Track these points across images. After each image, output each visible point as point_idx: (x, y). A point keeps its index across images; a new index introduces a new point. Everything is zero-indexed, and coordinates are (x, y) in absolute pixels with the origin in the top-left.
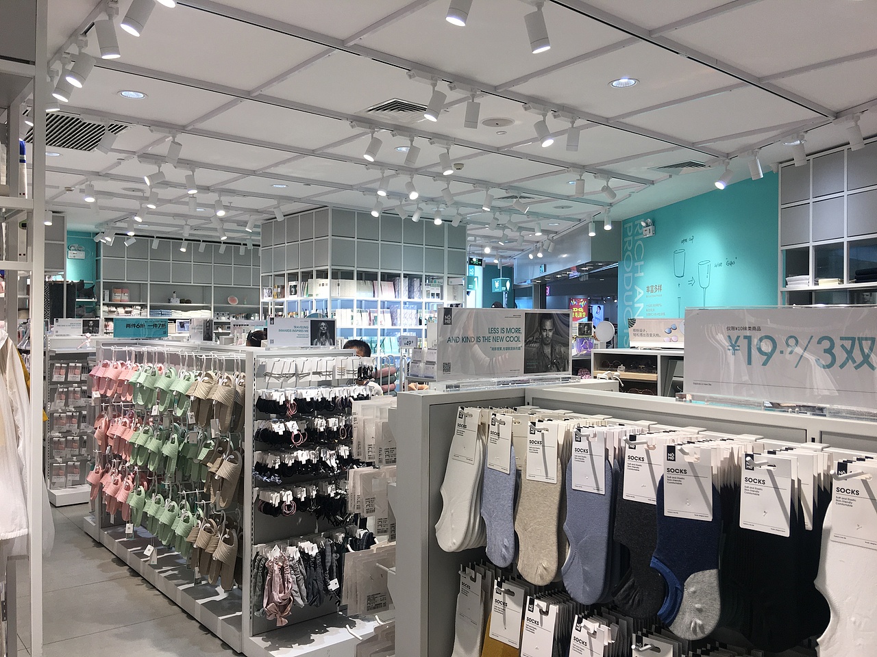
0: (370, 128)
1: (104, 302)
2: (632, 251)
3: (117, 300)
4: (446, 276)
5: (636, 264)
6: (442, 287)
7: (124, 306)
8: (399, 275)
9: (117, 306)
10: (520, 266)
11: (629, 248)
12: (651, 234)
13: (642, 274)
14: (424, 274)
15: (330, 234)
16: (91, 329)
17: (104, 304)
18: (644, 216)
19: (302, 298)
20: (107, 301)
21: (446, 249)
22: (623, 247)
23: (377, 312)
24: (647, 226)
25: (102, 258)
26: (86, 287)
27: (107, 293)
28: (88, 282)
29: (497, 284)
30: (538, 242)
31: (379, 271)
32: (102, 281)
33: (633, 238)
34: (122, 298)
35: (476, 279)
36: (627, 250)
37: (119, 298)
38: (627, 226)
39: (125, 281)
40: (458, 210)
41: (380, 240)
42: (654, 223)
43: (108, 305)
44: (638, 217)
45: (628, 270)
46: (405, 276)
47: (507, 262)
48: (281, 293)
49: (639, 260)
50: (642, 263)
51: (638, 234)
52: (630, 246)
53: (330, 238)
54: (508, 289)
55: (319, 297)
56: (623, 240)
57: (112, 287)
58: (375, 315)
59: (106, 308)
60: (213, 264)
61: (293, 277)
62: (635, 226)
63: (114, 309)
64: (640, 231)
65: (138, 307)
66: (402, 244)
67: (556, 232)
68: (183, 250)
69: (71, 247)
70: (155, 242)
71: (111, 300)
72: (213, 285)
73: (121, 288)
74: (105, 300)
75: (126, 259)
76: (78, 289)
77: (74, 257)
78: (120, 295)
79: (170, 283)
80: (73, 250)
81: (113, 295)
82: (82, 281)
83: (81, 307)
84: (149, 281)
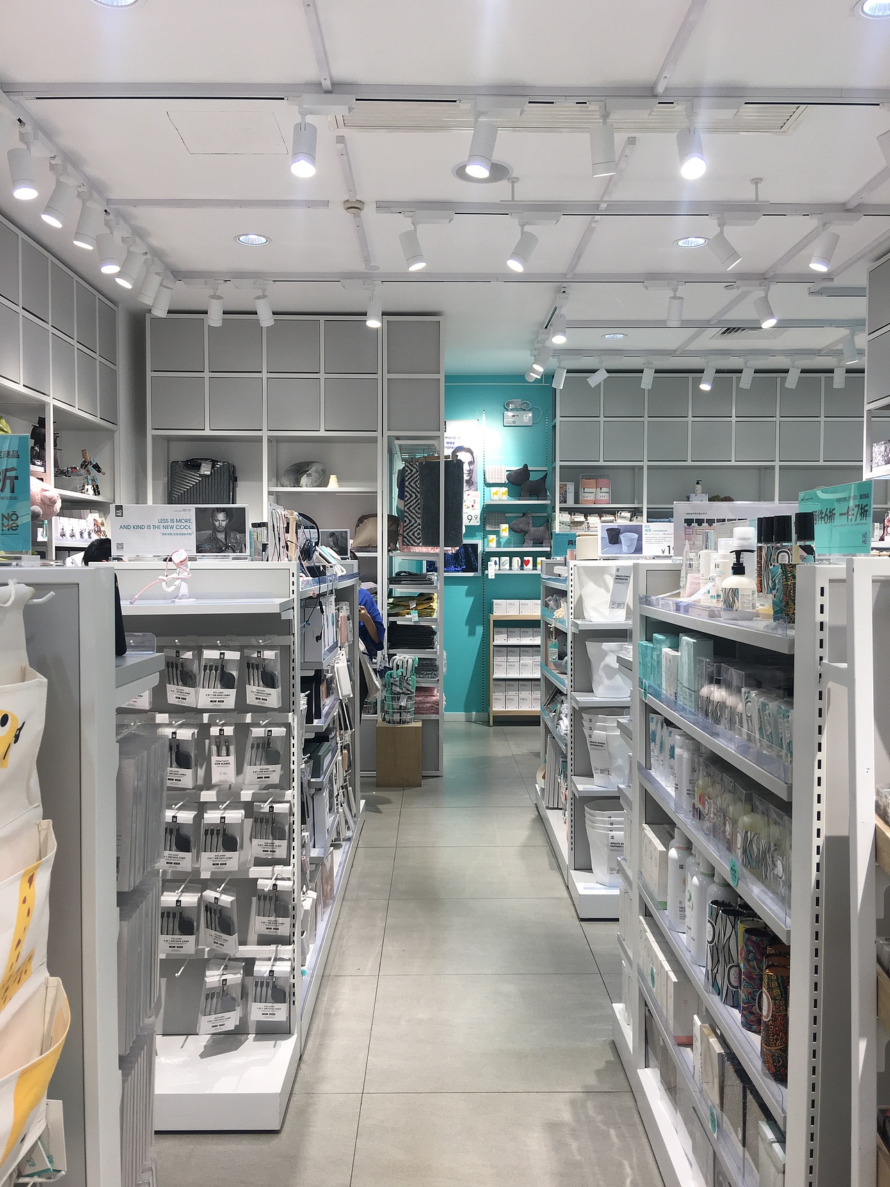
1: (564, 505)
3: (589, 501)
7: (600, 512)
9: (587, 512)
16: (221, 536)
17: (561, 509)
20: (570, 503)
25: (558, 419)
26: (533, 477)
27: (571, 488)
28: (536, 468)
32: (558, 464)
34: (598, 498)
37: (591, 497)
39: (601, 463)
43: (571, 511)
57: (580, 475)
59: (566, 517)
60: (778, 419)
63: (581, 518)
65: (624, 514)
68: (705, 387)
69: (508, 404)
70: (647, 381)
71: (577, 501)
72: (777, 464)
73: (595, 478)
74: (565, 502)
75: (602, 419)
76: (519, 481)
77: (514, 422)
78: (594, 490)
79: (689, 463)
80: (512, 410)
81: (581, 490)
82: (526, 466)
83: (524, 515)
84: (646, 460)
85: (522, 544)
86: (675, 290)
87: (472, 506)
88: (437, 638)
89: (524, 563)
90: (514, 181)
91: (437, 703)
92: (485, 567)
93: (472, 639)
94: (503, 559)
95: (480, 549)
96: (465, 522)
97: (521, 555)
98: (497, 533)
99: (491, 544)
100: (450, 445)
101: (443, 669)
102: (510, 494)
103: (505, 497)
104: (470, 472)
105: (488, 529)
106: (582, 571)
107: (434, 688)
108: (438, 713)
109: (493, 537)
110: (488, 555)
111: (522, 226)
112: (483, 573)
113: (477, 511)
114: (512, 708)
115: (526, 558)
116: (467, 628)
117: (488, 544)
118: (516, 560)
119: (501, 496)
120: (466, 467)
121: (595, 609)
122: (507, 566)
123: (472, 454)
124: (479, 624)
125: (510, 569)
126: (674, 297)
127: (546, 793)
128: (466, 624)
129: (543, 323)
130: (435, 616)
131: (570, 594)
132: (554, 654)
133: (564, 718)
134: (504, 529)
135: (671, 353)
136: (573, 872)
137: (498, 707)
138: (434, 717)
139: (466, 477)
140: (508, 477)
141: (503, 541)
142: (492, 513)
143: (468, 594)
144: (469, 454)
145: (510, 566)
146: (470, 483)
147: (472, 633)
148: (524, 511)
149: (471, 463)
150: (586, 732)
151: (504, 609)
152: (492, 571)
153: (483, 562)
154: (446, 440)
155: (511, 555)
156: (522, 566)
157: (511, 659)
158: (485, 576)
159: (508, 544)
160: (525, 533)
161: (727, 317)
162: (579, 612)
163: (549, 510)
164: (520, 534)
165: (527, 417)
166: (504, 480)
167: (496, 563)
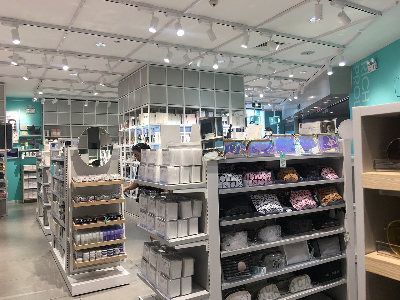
0: (177, 16)
2: (360, 85)
3: (54, 136)
4: (230, 110)
5: (363, 93)
6: (228, 117)
8: (198, 110)
9: (53, 139)
10: (286, 110)
11: (357, 83)
12: (375, 69)
13: (368, 100)
14: (215, 108)
15: (148, 83)
17: (45, 138)
18: (369, 58)
19: (137, 127)
20: (48, 136)
21: (230, 92)
22: (353, 83)
23: (183, 134)
24: (371, 63)
25: (43, 112)
26: (36, 129)
27: (48, 132)
28: (37, 126)
29: (272, 120)
30: (294, 90)
31: (184, 107)
32: (44, 125)
33: (360, 76)
34: (57, 135)
35: (259, 117)
36: (356, 85)
37: (55, 134)
38: (355, 68)
39: (57, 125)
40: (231, 58)
41: (184, 86)
42: (376, 61)
43: (48, 138)
44: (364, 60)
45: (357, 99)
46: (202, 110)
47: (277, 107)
48: (127, 125)
49: (366, 90)
50: (368, 91)
51: (364, 72)
52: (357, 82)
53: (148, 85)
54: (279, 123)
55: (145, 125)
56: (353, 78)
57: (51, 128)
58: (183, 136)
59: (47, 140)
60: (107, 114)
61: (132, 114)
62: (361, 67)
63: (51, 141)
64: (365, 70)
66: (200, 89)
67: (305, 80)
68: (86, 105)
69: (27, 107)
70: (69, 102)
71: (50, 135)
72: (108, 126)
73: (56, 129)
74: (47, 136)
75: (57, 112)
76: (31, 130)
77: (29, 112)
78: (56, 132)
79: (84, 125)
80: (28, 109)
81: (52, 132)
82: (33, 125)
83: (33, 140)
84: (71, 124)
85: (33, 148)
86: (72, 84)
87: (16, 137)
88: (5, 176)
89: (33, 154)
90: (24, 60)
91: (5, 195)
92: (21, 155)
93: (17, 177)
94: (27, 153)
95: (19, 150)
96: (13, 142)
97: (33, 151)
98: (24, 145)
99: (22, 148)
100: (8, 119)
101: (7, 185)
102: (28, 133)
103: (27, 134)
104: (15, 127)
105: (21, 144)
106: (44, 153)
107: (4, 190)
108: (5, 197)
109: (23, 146)
110: (21, 152)
111: (27, 69)
112: (20, 157)
113: (18, 139)
114: (31, 197)
115: (34, 153)
116: (15, 174)
117: (21, 149)
118: (31, 153)
119: (25, 134)
120: (13, 126)
121: (48, 162)
122: (28, 155)
123: (15, 121)
124: (19, 173)
125: (29, 156)
126: (71, 86)
127: (39, 213)
128: (15, 173)
129: (36, 87)
130: (4, 169)
131: (42, 159)
132: (39, 175)
133: (41, 190)
134: (27, 144)
135: (76, 96)
136: (44, 226)
137: (26, 197)
138: (4, 199)
139: (13, 128)
140: (28, 128)
141: (26, 147)
142: (22, 140)
143: (15, 164)
144: (14, 121)
145: (29, 155)
146: (15, 130)
147: (17, 176)
148: (33, 139)
149: (15, 124)
150: (46, 191)
151: (27, 168)
152: (23, 156)
153: (20, 154)
154: (6, 117)
155: (29, 152)
156: (33, 155)
157: (30, 183)
158: (20, 158)
159: (28, 148)
160: (34, 145)
161: (89, 89)
162: (44, 163)
163: (42, 138)
164: (32, 145)
165: (34, 111)
166: (26, 129)
167: (24, 154)
